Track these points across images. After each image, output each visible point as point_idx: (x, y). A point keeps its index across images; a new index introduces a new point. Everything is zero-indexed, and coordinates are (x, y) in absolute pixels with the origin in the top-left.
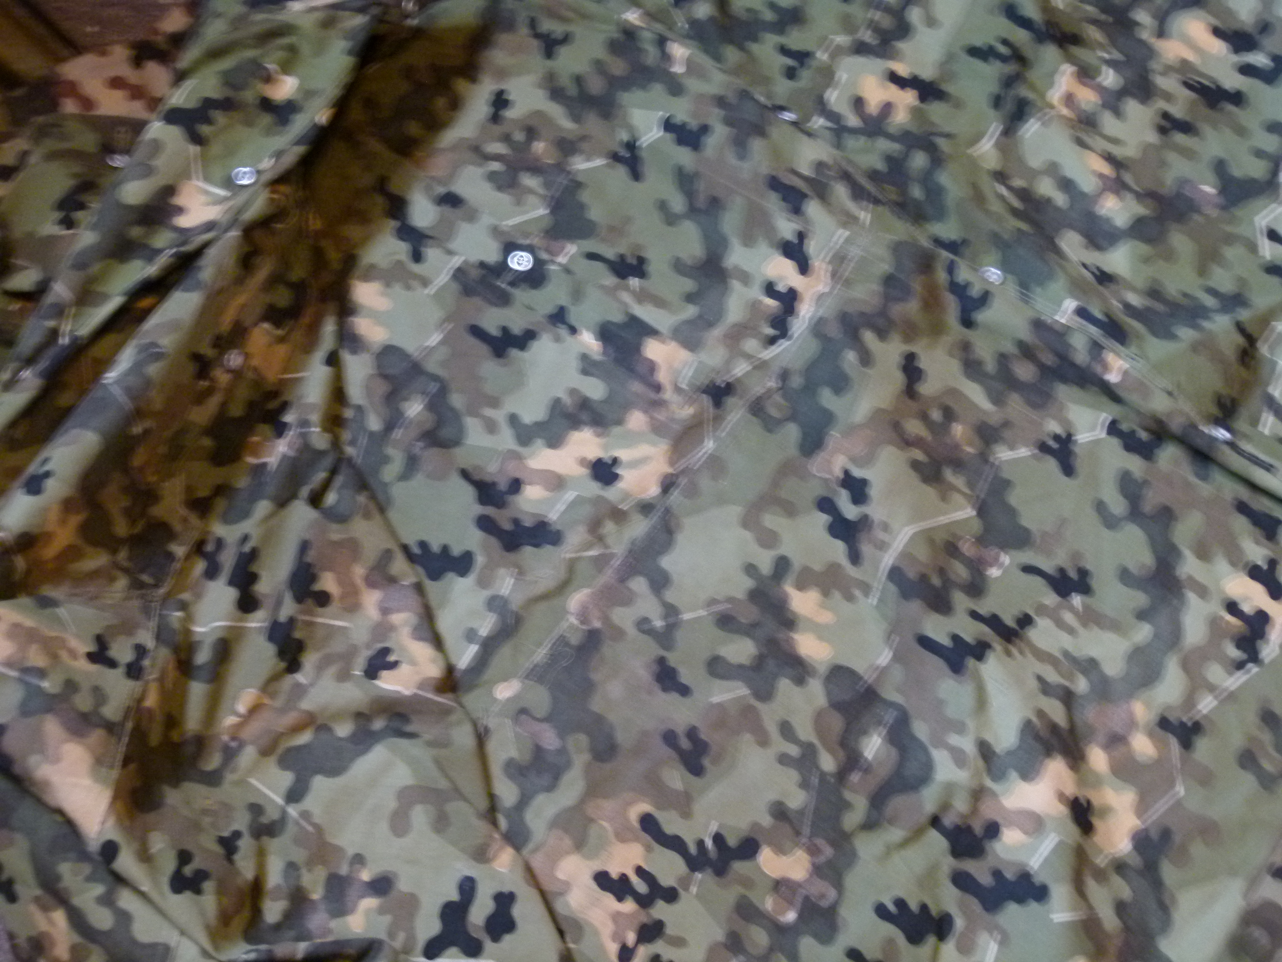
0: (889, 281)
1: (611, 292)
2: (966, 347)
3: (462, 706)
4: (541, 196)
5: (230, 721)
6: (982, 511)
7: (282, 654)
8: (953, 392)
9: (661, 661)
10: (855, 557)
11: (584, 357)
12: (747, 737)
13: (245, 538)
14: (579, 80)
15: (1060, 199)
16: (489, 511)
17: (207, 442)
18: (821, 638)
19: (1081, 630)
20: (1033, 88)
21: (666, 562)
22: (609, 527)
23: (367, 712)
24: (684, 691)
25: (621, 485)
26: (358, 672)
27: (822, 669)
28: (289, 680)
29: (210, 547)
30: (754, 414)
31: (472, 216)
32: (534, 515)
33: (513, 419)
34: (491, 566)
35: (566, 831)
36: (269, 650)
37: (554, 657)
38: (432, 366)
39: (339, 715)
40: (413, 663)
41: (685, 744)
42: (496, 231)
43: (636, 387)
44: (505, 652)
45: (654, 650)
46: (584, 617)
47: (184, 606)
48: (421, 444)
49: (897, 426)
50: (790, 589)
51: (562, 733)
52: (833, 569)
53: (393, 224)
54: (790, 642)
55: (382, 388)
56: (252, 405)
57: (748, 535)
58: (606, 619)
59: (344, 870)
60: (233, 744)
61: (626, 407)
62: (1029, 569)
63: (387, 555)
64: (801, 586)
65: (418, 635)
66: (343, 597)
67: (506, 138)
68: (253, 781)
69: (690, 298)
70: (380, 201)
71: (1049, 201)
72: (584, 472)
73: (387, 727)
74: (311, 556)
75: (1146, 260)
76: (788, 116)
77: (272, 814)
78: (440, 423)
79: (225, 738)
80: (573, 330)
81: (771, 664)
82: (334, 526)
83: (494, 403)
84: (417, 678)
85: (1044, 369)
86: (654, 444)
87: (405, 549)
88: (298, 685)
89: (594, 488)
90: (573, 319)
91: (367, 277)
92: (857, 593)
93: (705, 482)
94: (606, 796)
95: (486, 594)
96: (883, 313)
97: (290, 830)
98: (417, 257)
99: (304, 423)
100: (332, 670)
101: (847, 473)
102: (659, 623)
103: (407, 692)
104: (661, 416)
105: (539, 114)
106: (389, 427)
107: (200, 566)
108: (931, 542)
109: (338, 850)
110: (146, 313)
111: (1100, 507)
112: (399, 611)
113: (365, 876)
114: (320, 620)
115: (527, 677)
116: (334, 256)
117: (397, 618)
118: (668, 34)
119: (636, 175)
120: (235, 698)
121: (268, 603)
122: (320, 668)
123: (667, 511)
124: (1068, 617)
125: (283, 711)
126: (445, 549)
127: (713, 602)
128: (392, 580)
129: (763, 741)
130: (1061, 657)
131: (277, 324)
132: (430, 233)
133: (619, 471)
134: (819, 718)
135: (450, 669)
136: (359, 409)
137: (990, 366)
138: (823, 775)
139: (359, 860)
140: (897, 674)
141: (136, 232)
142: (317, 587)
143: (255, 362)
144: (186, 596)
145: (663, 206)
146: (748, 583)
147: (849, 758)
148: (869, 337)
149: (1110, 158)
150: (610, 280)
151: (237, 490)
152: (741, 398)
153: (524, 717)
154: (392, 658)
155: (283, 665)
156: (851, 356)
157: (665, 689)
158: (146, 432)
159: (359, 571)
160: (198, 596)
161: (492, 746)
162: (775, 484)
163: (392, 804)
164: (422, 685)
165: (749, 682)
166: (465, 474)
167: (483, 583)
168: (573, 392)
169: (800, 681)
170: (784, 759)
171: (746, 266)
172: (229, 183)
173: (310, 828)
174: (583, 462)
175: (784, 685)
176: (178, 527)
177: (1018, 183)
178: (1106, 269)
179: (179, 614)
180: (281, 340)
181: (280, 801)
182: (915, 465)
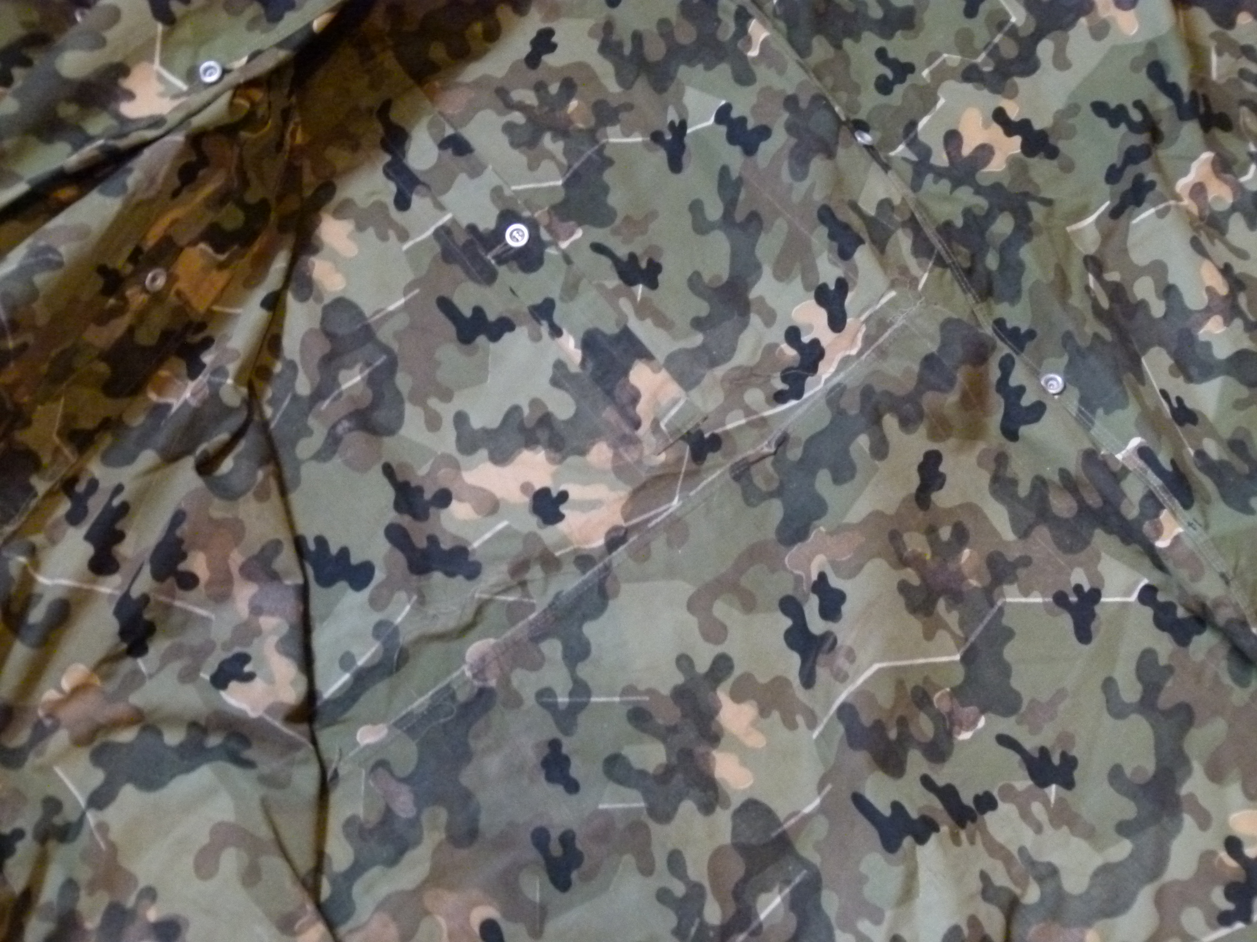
0: (929, 361)
1: (612, 296)
2: (1001, 459)
3: (314, 742)
4: (559, 164)
5: (50, 695)
6: (968, 659)
7: (123, 634)
8: (973, 509)
9: (555, 745)
10: (808, 679)
11: (560, 365)
12: (629, 859)
13: (119, 489)
14: (637, 38)
15: (1158, 308)
16: (406, 520)
17: (103, 368)
18: (744, 763)
19: (1048, 829)
20: (1158, 167)
21: (590, 629)
22: (536, 573)
23: (203, 722)
24: (572, 787)
25: (561, 526)
26: (205, 676)
27: (736, 802)
28: (127, 664)
29: (80, 488)
30: (737, 478)
31: (476, 171)
32: (455, 537)
33: (461, 419)
34: (390, 585)
35: (395, 918)
36: (112, 625)
37: (433, 710)
38: (385, 335)
39: (173, 720)
40: (270, 680)
41: (556, 850)
42: (497, 193)
43: (610, 414)
44: (381, 688)
45: (551, 731)
46: (480, 671)
47: (32, 552)
48: (346, 424)
49: (895, 537)
50: (722, 695)
51: (421, 802)
52: (781, 683)
53: (387, 158)
54: (707, 759)
55: (322, 347)
56: (166, 335)
57: (692, 622)
58: (505, 680)
59: (130, 902)
60: (48, 722)
61: (594, 436)
62: (1005, 741)
63: (275, 546)
64: (737, 697)
65: (283, 647)
66: (210, 584)
67: (540, 87)
68: (58, 770)
69: (698, 324)
70: (379, 128)
71: (1143, 305)
72: (526, 500)
73: (221, 746)
74: (184, 530)
75: (1239, 405)
76: (866, 138)
77: (69, 815)
78: (374, 405)
79: (41, 713)
80: (556, 332)
81: (678, 778)
82: (217, 501)
83: (446, 395)
84: (269, 700)
85: (1083, 508)
86: (612, 488)
87: (299, 543)
88: (136, 672)
89: (531, 523)
90: (557, 317)
91: (339, 214)
92: (800, 720)
93: (659, 545)
94: (451, 888)
95: (376, 617)
96: (914, 397)
97: (82, 841)
98: (403, 203)
99: (220, 371)
100: (177, 666)
101: (822, 576)
102: (563, 700)
103: (253, 714)
104: (630, 457)
105: (582, 66)
106: (318, 395)
107: (65, 506)
108: (900, 684)
109: (131, 879)
110: (62, 206)
111: (1109, 685)
112: (272, 614)
113: (152, 915)
114: (178, 603)
115: (397, 725)
116: (309, 178)
117: (268, 622)
118: (752, 9)
119: (676, 165)
120: (63, 671)
121: (126, 569)
122: (166, 659)
123: (607, 568)
124: (1036, 808)
125: (112, 699)
126: (344, 552)
127: (629, 690)
128: (274, 577)
129: (647, 870)
130: (1015, 853)
131: (219, 248)
132: (422, 178)
133: (563, 509)
134: (717, 855)
135: (311, 695)
136: (292, 366)
137: (1023, 490)
138: (703, 926)
139: (150, 894)
140: (821, 827)
141: (68, 110)
142: (182, 567)
143: (181, 285)
144: (38, 539)
145: (696, 207)
146: (679, 679)
147: (739, 912)
148: (890, 422)
149: (1226, 271)
150: (613, 282)
151: (127, 428)
152: (725, 456)
153: (380, 770)
154: (247, 668)
155: (124, 646)
156: (863, 441)
157: (550, 778)
158: (23, 347)
159: (236, 559)
160: (53, 542)
161: (336, 797)
162: (739, 568)
163: (204, 839)
164: (270, 710)
165: (646, 794)
166: (388, 471)
167: (375, 603)
168: (535, 403)
169: (707, 808)
170: (663, 896)
171: (772, 302)
172: (192, 75)
173: (103, 845)
174: (525, 487)
175: (688, 807)
176: (46, 460)
177: (1113, 276)
178: (1189, 404)
179: (22, 559)
180: (221, 266)
181: (82, 801)
182: (904, 588)
